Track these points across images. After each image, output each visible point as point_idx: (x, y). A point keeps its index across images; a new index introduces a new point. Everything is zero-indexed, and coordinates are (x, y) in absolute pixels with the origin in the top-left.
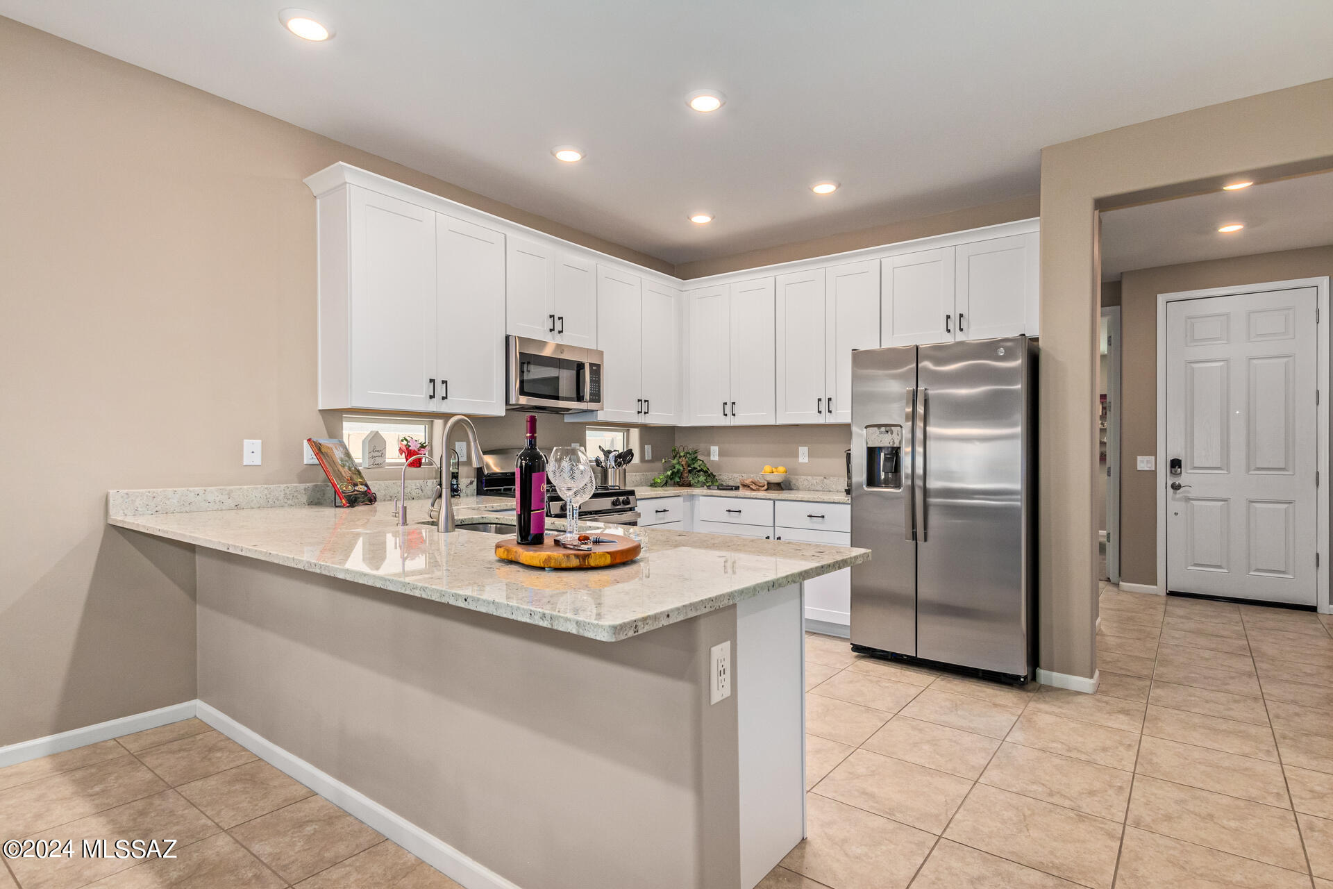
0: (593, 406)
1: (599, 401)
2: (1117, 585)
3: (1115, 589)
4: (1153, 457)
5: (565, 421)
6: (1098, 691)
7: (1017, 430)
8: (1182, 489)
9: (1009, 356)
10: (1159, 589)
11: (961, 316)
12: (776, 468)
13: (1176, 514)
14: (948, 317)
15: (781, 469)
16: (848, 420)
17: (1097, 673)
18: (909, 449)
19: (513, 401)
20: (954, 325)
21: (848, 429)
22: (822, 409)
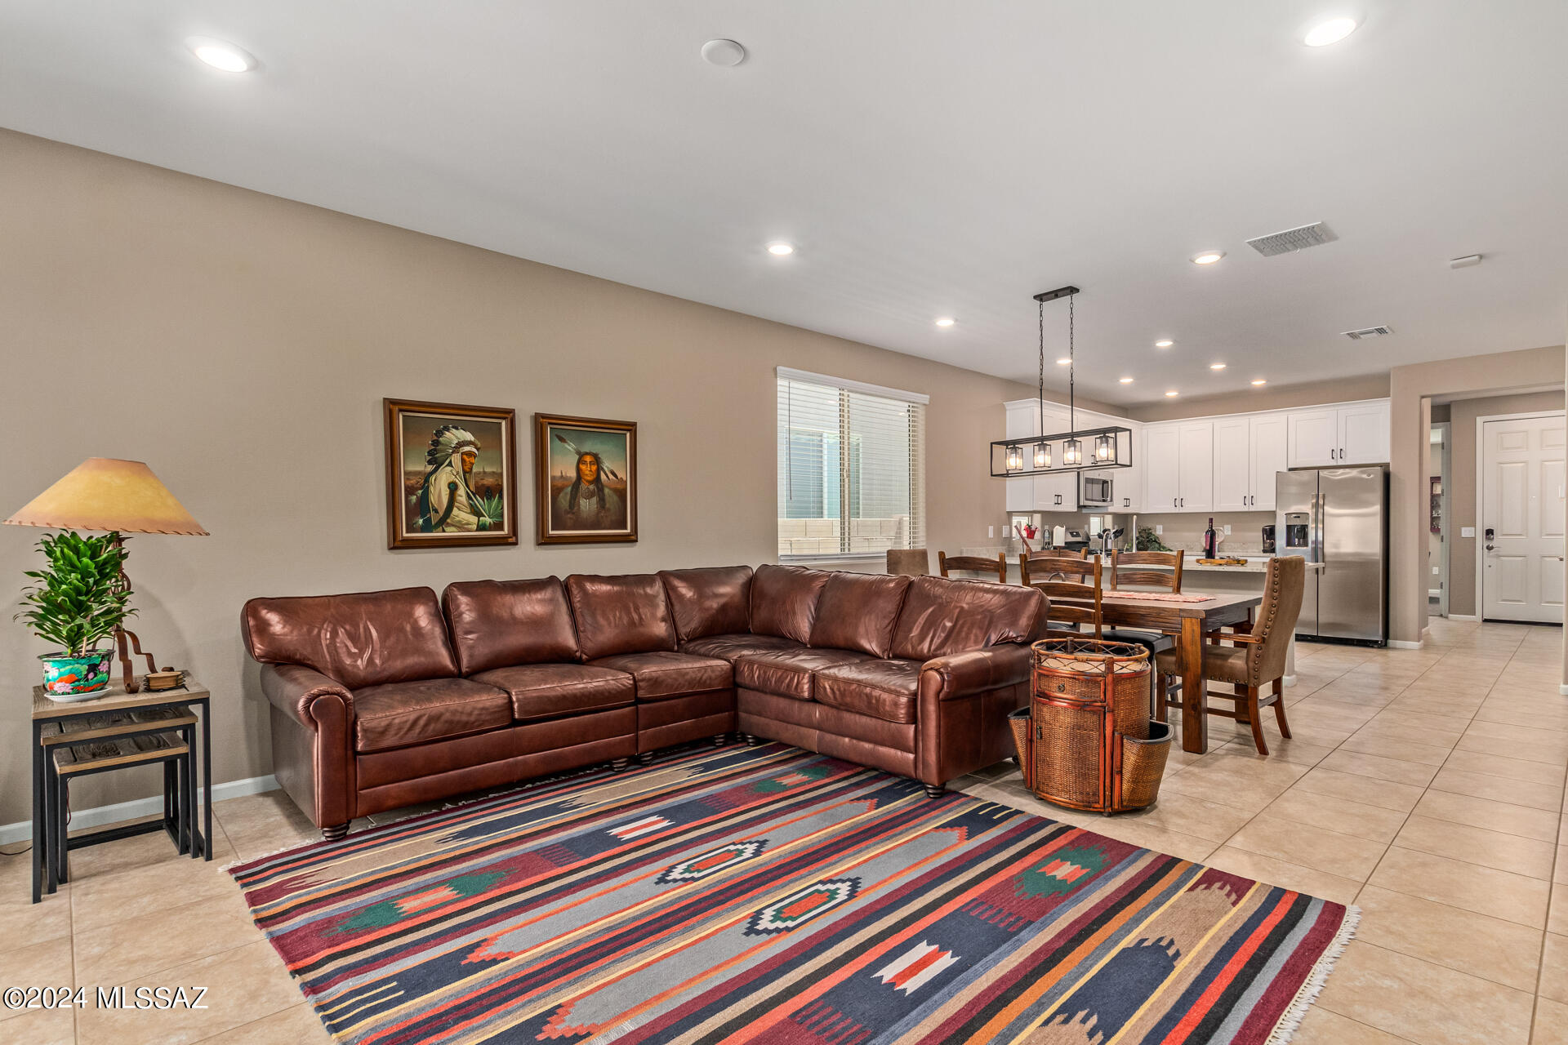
1: (1109, 502)
2: (1447, 618)
3: (1445, 620)
4: (1473, 528)
6: (1420, 649)
7: (1377, 508)
8: (1494, 549)
10: (1477, 618)
11: (1341, 450)
13: (1490, 566)
14: (1333, 451)
16: (1274, 509)
17: (1422, 642)
18: (1314, 526)
19: (1081, 504)
20: (1337, 454)
21: (1273, 514)
22: (1246, 503)
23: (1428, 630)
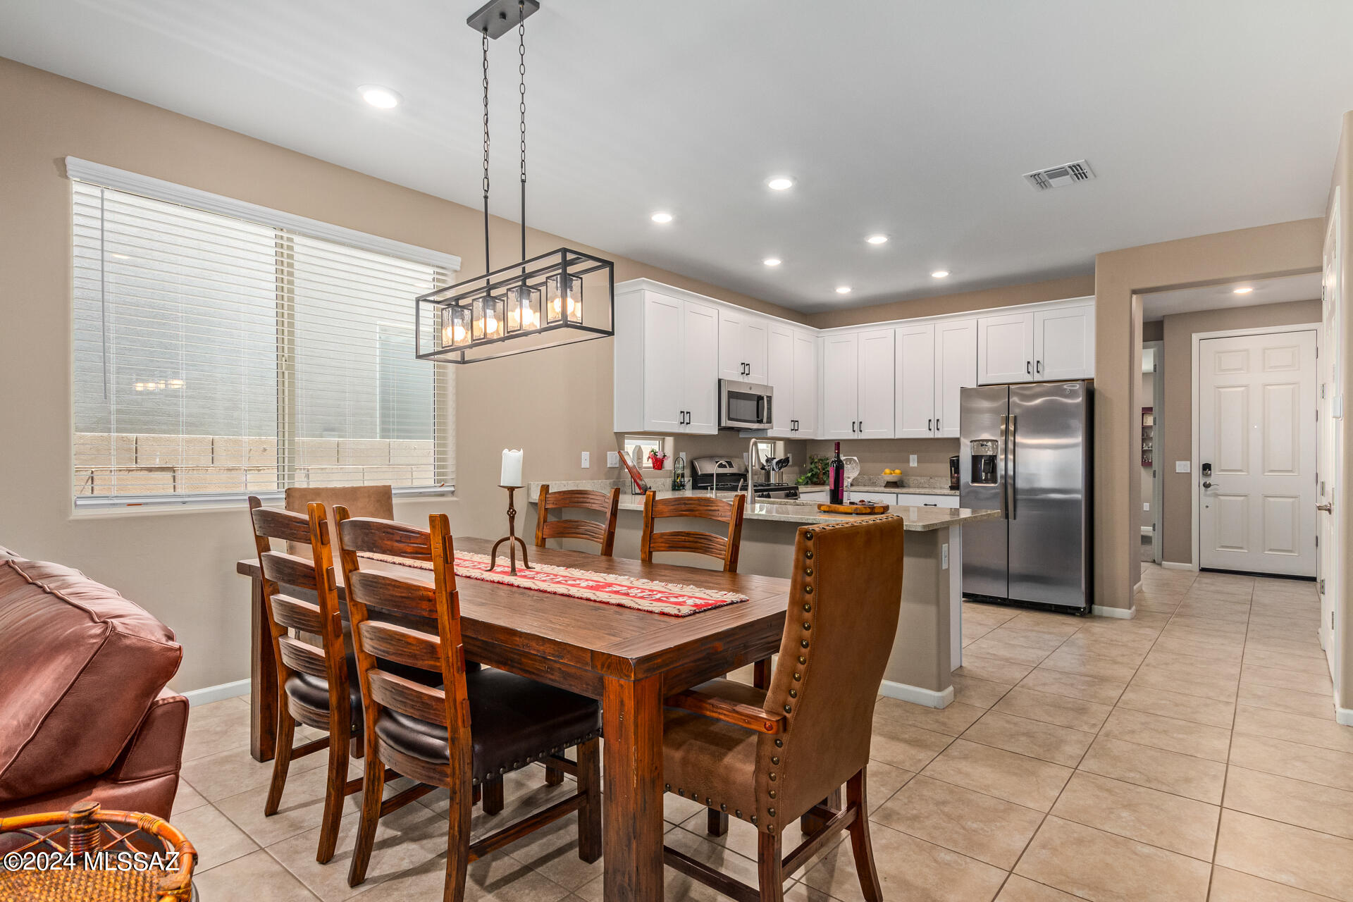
0: (767, 426)
1: (771, 423)
2: (1160, 564)
3: (1159, 567)
4: (1189, 462)
5: (740, 436)
7: (1079, 439)
8: (1212, 487)
9: (1073, 394)
10: (1194, 566)
11: (1038, 362)
12: (894, 471)
13: (1207, 507)
14: (1029, 363)
15: (898, 471)
16: (958, 436)
18: (1003, 457)
19: (723, 424)
20: (1033, 368)
21: (956, 442)
22: (932, 427)
23: (1141, 586)
